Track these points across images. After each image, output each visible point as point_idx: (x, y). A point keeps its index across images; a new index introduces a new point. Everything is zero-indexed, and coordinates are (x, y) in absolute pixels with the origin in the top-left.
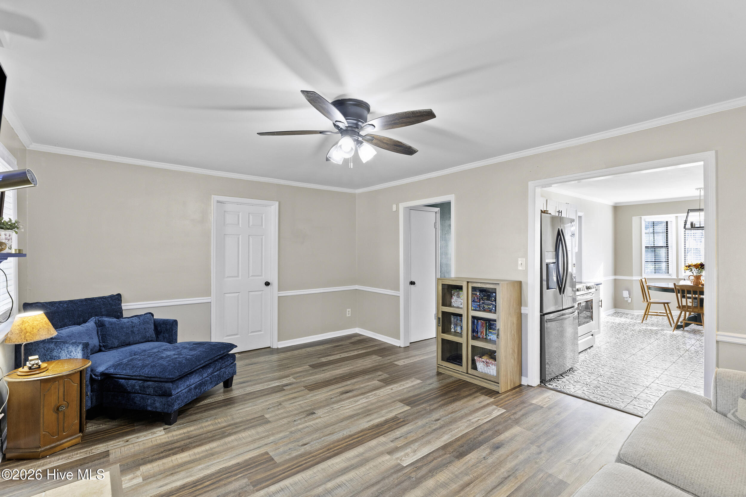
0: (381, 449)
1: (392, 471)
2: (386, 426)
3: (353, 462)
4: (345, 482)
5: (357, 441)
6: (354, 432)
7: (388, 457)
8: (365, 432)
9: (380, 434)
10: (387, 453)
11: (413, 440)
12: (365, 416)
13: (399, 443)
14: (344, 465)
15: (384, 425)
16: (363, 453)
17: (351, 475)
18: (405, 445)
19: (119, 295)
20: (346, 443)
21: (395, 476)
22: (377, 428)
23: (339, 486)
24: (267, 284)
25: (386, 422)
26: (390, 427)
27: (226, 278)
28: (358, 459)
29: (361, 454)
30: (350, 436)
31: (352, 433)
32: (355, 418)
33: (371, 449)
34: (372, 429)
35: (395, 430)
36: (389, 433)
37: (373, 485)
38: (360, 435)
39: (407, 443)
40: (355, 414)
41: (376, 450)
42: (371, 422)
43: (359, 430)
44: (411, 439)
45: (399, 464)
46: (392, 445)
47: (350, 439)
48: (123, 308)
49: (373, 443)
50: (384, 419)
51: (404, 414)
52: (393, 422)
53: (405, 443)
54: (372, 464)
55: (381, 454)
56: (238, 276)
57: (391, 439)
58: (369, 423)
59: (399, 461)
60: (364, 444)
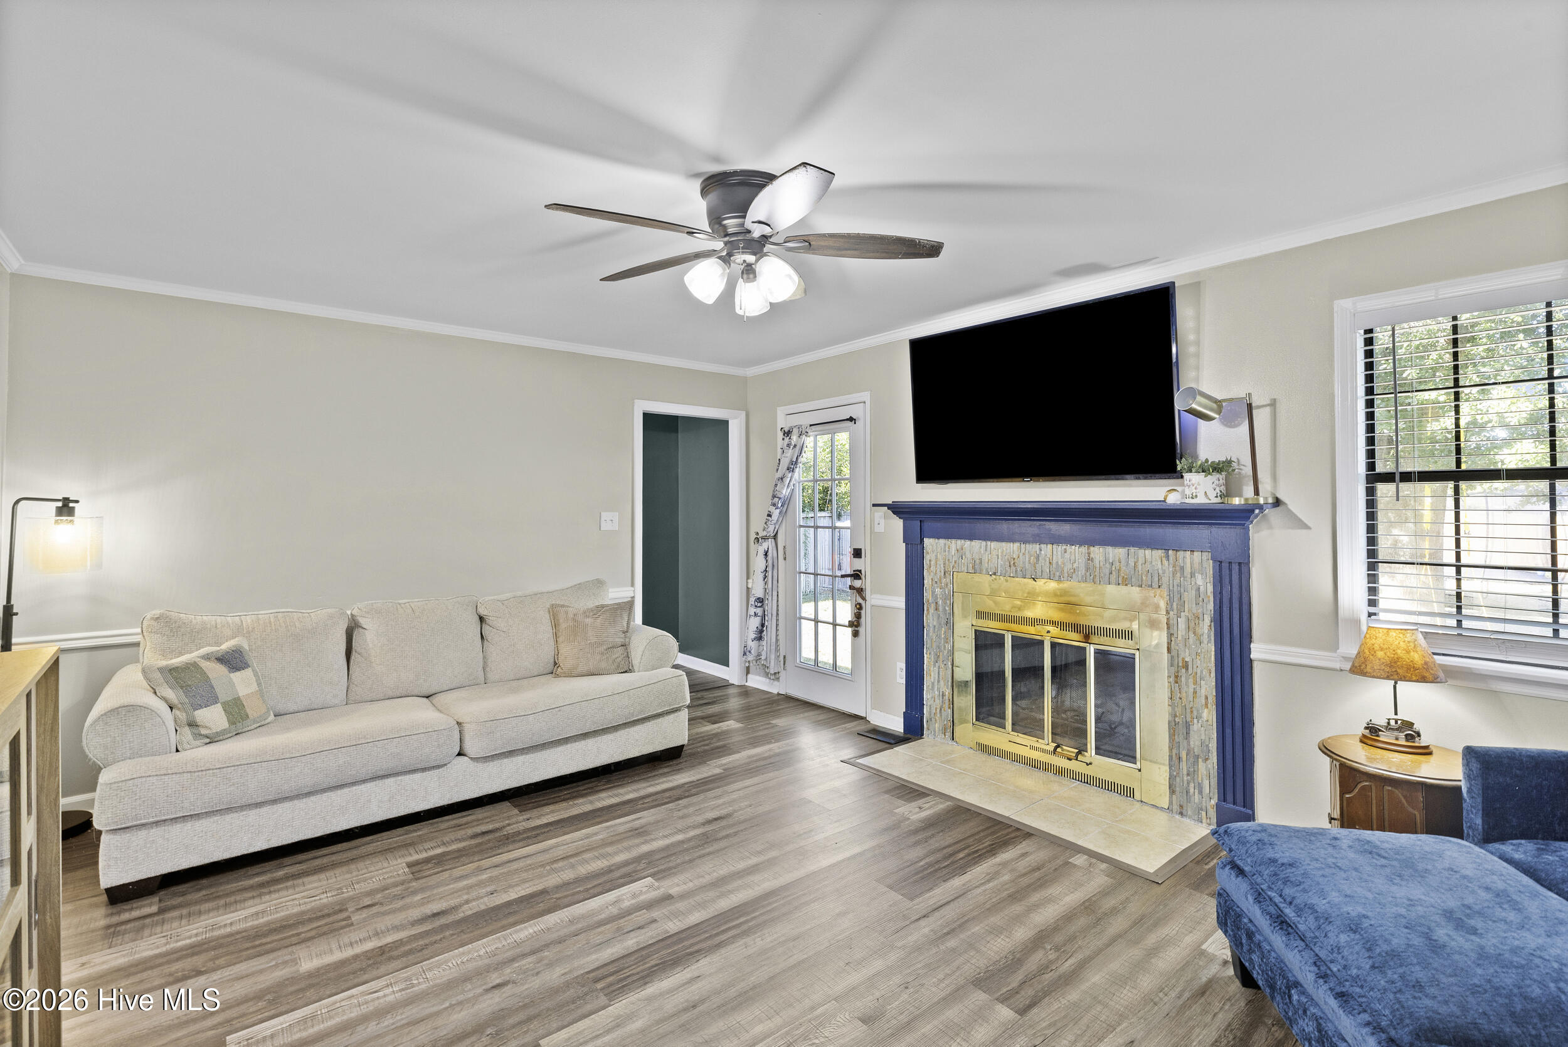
0: (681, 905)
1: (674, 870)
2: (653, 963)
3: (740, 882)
4: (752, 857)
5: (732, 920)
6: (737, 944)
7: (673, 891)
8: (709, 943)
9: (675, 939)
10: (673, 897)
11: (605, 924)
12: (702, 1001)
13: (643, 916)
14: (756, 878)
15: (657, 965)
16: (719, 897)
17: (741, 865)
18: (630, 914)
20: (755, 917)
21: (671, 864)
22: (678, 957)
23: (760, 853)
25: (646, 978)
26: (643, 959)
28: (730, 887)
29: (722, 895)
30: (746, 933)
31: (742, 942)
32: (732, 992)
33: (702, 905)
34: (691, 954)
35: (636, 948)
36: (654, 940)
37: (709, 854)
38: (723, 937)
39: (624, 917)
40: (733, 1009)
41: (693, 903)
42: (689, 976)
43: (723, 951)
44: (608, 927)
45: (657, 880)
46: (655, 914)
47: (745, 927)
49: (695, 918)
50: (651, 989)
51: (580, 1012)
52: (628, 976)
53: (627, 918)
54: (707, 879)
55: (683, 896)
57: (654, 925)
58: (696, 974)
59: (656, 884)
60: (716, 914)
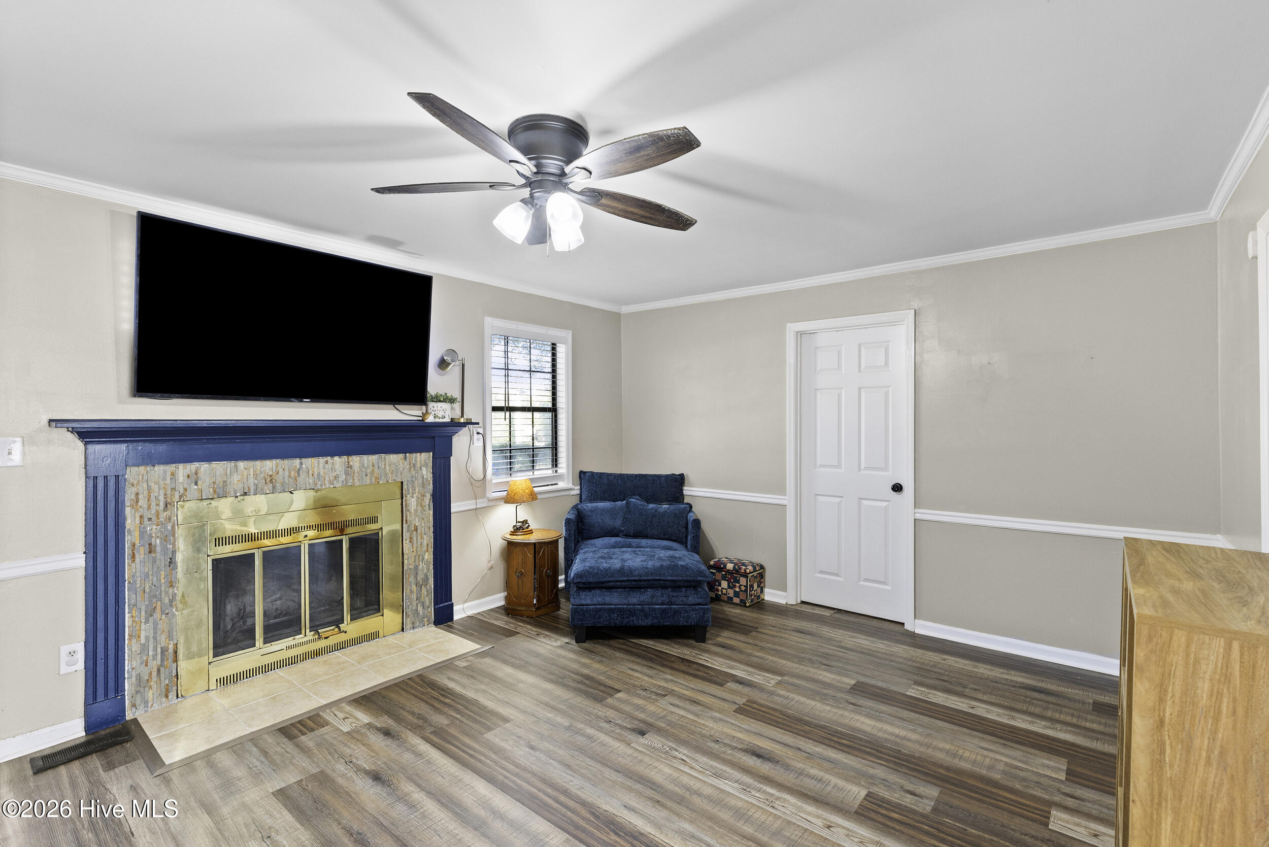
19: (682, 476)
24: (897, 488)
27: (819, 467)
48: (685, 492)
56: (839, 466)
